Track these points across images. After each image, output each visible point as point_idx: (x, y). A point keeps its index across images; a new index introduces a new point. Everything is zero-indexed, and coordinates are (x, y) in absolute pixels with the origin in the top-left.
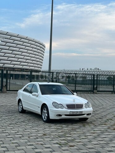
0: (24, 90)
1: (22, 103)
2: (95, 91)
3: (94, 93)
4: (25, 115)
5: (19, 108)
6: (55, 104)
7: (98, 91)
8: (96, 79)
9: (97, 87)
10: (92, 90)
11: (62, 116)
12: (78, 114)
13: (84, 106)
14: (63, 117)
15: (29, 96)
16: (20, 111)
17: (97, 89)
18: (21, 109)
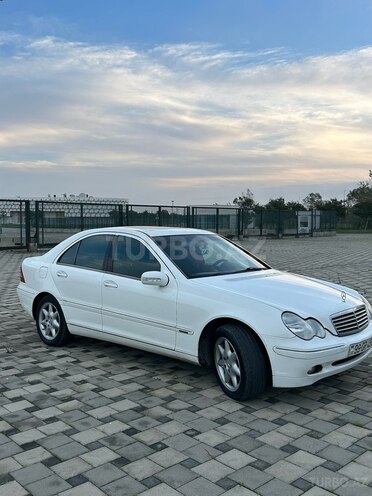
7: (41, 246)
11: (325, 371)
14: (328, 371)
15: (108, 285)
16: (49, 337)
17: (37, 241)
18: (54, 331)
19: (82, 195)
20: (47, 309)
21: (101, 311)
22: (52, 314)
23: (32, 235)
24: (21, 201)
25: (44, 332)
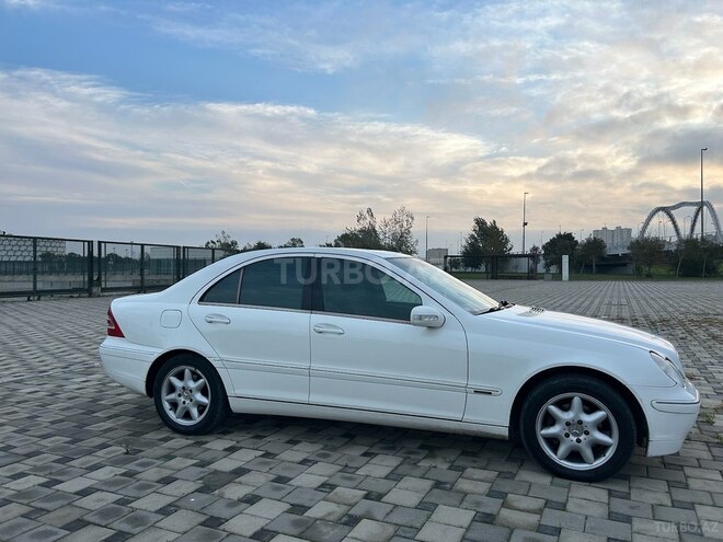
2: (95, 290)
3: (91, 295)
7: (104, 290)
8: (96, 254)
9: (99, 279)
10: (86, 287)
16: (184, 421)
17: (100, 285)
18: (194, 412)
20: (181, 376)
21: (310, 373)
22: (192, 384)
23: (95, 278)
24: (84, 241)
25: (172, 414)
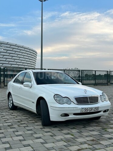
0: (14, 82)
1: (12, 98)
4: (15, 113)
5: (9, 103)
6: (58, 97)
11: (70, 116)
12: (93, 111)
13: (99, 99)
14: (72, 117)
15: (20, 88)
16: (10, 107)
19: (75, 68)
